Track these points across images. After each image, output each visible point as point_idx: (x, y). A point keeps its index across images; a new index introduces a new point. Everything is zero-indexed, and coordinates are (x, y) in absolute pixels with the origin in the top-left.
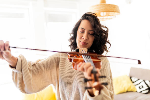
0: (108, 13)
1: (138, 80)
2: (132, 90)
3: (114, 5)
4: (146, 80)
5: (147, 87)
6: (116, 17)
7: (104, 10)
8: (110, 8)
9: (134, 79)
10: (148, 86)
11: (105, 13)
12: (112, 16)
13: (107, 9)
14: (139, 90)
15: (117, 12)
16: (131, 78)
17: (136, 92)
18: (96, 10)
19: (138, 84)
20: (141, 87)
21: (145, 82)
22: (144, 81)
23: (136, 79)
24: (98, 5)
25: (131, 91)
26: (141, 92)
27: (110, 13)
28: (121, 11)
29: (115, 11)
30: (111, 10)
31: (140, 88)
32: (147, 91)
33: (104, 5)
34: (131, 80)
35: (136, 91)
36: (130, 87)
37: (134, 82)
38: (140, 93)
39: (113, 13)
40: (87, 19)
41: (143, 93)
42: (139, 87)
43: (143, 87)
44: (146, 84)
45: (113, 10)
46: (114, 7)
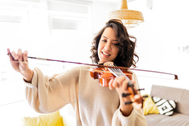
1: (161, 100)
2: (155, 112)
3: (138, 11)
4: (171, 100)
5: (172, 109)
6: (139, 25)
7: (126, 17)
8: (133, 15)
9: (156, 99)
10: (172, 107)
11: (127, 20)
12: (135, 24)
13: (130, 16)
14: (162, 112)
15: (140, 20)
16: (152, 97)
17: (159, 114)
18: (117, 17)
19: (161, 105)
20: (164, 108)
21: (169, 103)
22: (168, 101)
23: (159, 99)
24: (119, 11)
25: (153, 114)
26: (164, 114)
27: (133, 20)
28: (145, 19)
29: (138, 18)
30: (134, 18)
31: (163, 110)
32: (171, 113)
33: (127, 11)
34: (153, 100)
35: (158, 112)
36: (152, 108)
37: (156, 103)
38: (164, 116)
39: (136, 21)
40: (111, 26)
41: (167, 116)
42: (162, 108)
43: (166, 108)
44: (170, 104)
45: (136, 18)
46: (137, 14)
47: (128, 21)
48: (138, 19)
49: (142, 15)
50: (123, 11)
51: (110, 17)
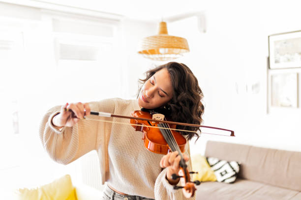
0: (171, 49)
1: (219, 161)
2: (210, 179)
3: (181, 38)
4: (232, 161)
5: (234, 173)
6: (183, 56)
7: (166, 45)
8: (175, 42)
9: (212, 161)
10: (234, 171)
11: (167, 50)
12: (178, 54)
13: (170, 43)
14: (220, 179)
15: (185, 49)
16: (207, 159)
17: (216, 181)
18: (153, 44)
19: (219, 169)
20: (223, 173)
21: (230, 165)
22: (228, 163)
23: (216, 161)
24: (155, 37)
25: (209, 181)
26: (224, 181)
27: (175, 49)
28: (190, 48)
29: (181, 46)
30: (175, 46)
31: (222, 175)
32: (233, 179)
33: (166, 37)
34: (208, 162)
35: (215, 180)
36: (207, 173)
37: (212, 166)
38: (222, 183)
39: (179, 50)
41: (227, 183)
42: (221, 173)
43: (226, 173)
44: (231, 167)
45: (178, 46)
46: (181, 42)
47: (169, 51)
48: (181, 48)
49: (187, 43)
50: (161, 37)
51: (144, 44)
